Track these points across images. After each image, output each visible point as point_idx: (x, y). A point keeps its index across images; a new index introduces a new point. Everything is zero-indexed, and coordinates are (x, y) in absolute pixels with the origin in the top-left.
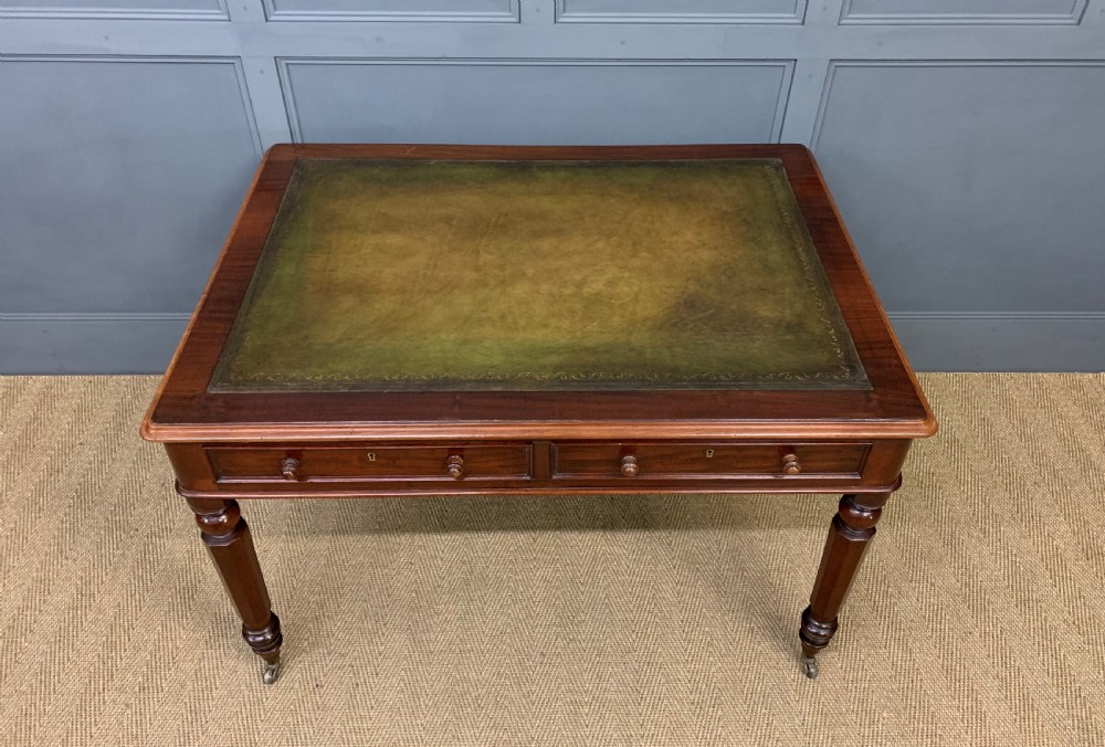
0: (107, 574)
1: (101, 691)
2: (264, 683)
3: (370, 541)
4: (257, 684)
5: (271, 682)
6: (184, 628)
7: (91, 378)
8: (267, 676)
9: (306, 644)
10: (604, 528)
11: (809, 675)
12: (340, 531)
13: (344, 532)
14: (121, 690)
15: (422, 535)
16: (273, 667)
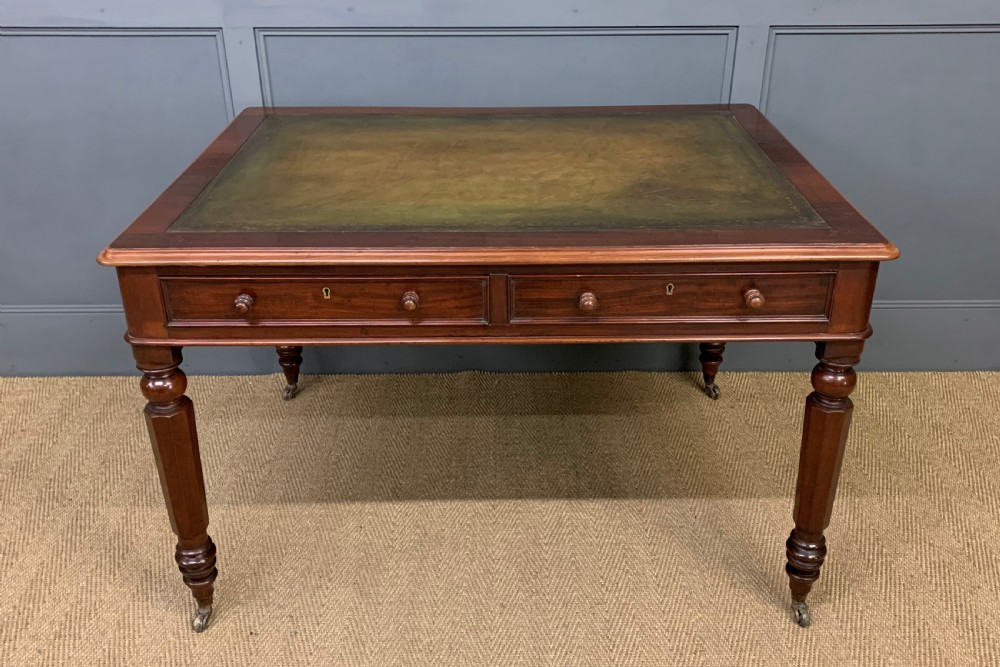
0: (33, 537)
1: (12, 638)
2: (193, 628)
3: (318, 509)
4: (185, 631)
5: (201, 629)
6: (110, 583)
7: (41, 379)
8: (197, 622)
9: (242, 597)
10: (569, 497)
11: (801, 623)
12: (285, 500)
13: (292, 501)
14: (35, 638)
15: (374, 503)
16: (205, 611)
